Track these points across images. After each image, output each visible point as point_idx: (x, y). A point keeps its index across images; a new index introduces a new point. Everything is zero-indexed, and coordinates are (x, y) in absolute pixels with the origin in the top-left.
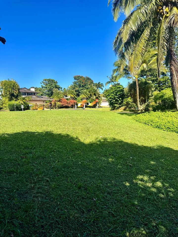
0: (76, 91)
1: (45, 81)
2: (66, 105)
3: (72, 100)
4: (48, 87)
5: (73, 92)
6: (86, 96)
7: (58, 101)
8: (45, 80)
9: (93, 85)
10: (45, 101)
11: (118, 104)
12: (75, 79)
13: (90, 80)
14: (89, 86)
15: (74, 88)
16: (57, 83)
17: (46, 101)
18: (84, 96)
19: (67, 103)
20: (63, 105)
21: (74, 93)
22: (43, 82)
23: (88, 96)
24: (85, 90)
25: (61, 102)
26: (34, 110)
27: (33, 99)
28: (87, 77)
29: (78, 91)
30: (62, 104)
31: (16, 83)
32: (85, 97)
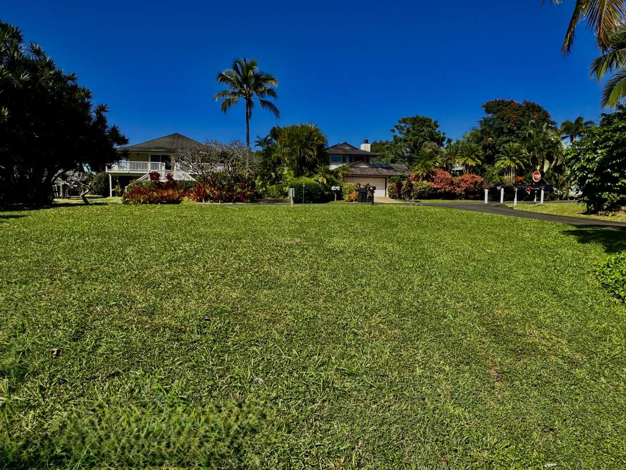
0: (485, 148)
1: (403, 125)
2: (448, 188)
3: (467, 176)
4: (411, 140)
5: (475, 151)
6: (518, 161)
7: (423, 179)
8: (404, 121)
9: (548, 128)
10: (389, 178)
11: (614, 191)
12: (488, 111)
13: (540, 110)
14: (532, 132)
15: (481, 139)
16: (437, 126)
17: (392, 176)
18: (508, 162)
19: (452, 183)
20: (438, 189)
21: (476, 153)
22: (397, 127)
23: (525, 164)
24: (516, 145)
25: (433, 180)
26: (352, 201)
27: (359, 172)
28: (527, 104)
29: (494, 146)
30: (435, 186)
31: (316, 130)
32: (513, 165)
